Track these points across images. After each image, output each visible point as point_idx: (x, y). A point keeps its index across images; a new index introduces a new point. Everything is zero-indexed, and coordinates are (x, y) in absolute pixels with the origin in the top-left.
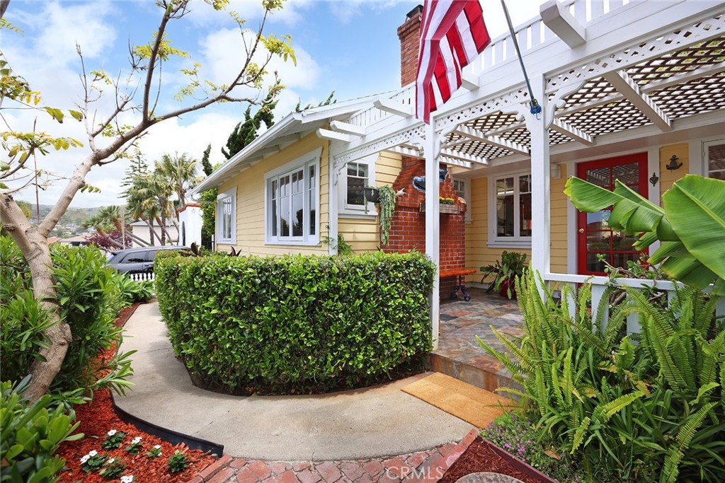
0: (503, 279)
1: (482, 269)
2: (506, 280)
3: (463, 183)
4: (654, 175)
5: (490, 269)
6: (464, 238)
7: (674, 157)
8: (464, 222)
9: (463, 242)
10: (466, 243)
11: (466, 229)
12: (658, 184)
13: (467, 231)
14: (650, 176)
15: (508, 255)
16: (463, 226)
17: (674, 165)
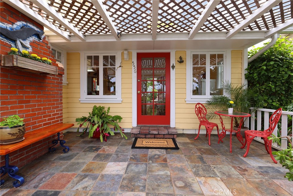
0: (95, 127)
1: (77, 120)
2: (98, 127)
3: (60, 53)
4: (173, 65)
5: (84, 119)
6: (62, 97)
7: (181, 57)
8: (62, 83)
9: (61, 100)
10: (63, 99)
11: (63, 90)
12: (174, 69)
13: (64, 91)
14: (171, 65)
15: (97, 108)
16: (61, 87)
17: (181, 61)
